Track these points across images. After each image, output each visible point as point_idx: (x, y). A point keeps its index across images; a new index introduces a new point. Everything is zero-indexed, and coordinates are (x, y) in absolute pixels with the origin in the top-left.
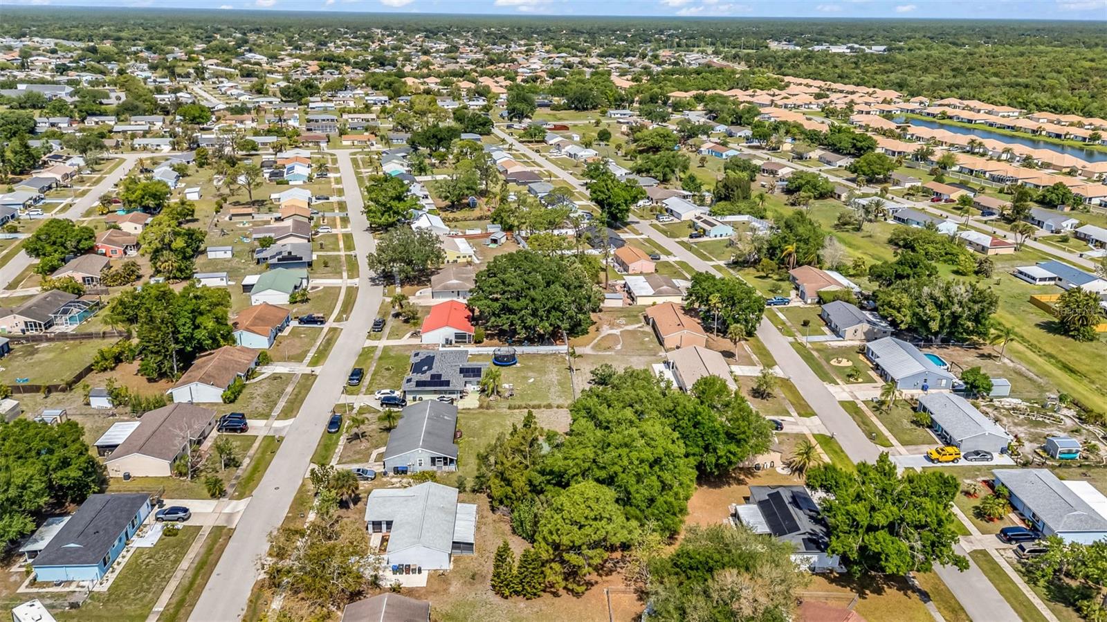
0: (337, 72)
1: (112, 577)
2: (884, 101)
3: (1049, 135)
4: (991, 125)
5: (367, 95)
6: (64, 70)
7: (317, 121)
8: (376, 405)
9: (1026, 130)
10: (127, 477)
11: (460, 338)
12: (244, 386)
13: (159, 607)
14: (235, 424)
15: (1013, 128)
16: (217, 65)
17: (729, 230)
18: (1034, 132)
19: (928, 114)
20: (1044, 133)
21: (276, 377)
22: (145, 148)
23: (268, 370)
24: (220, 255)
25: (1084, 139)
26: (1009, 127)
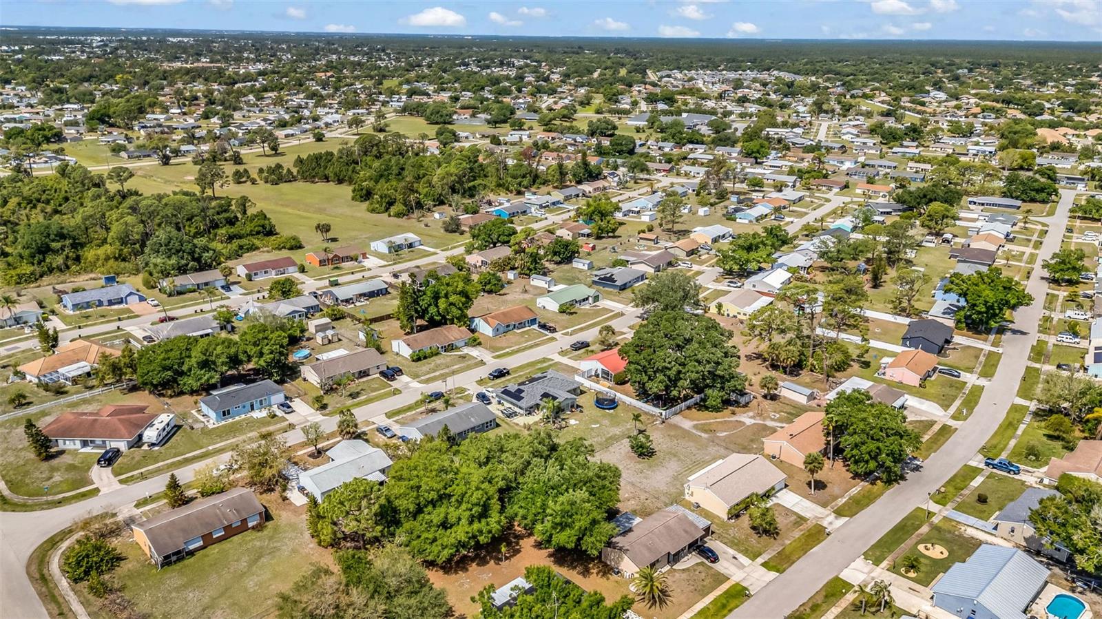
0: (993, 116)
1: (223, 423)
5: (977, 144)
6: (744, 102)
7: (873, 166)
10: (305, 380)
11: (606, 375)
12: (437, 354)
13: (210, 448)
14: (391, 374)
16: (883, 102)
21: (463, 357)
22: (687, 175)
23: (466, 350)
24: (580, 266)
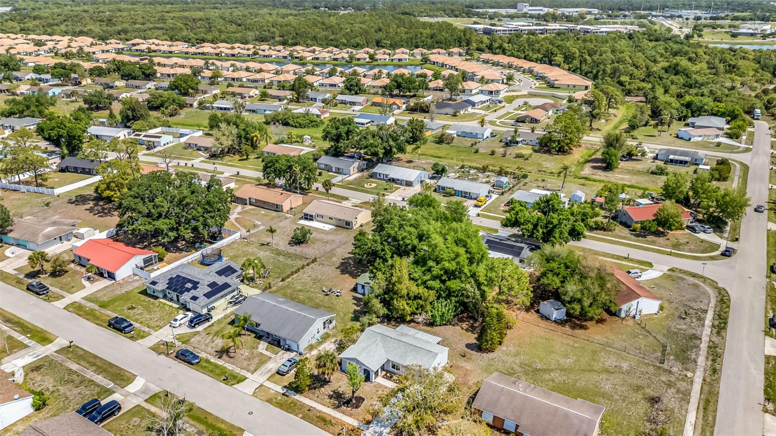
2: (92, 44)
3: (227, 55)
4: (187, 53)
8: (185, 330)
9: (211, 54)
11: (149, 262)
15: (202, 54)
17: (170, 138)
18: (217, 54)
19: (137, 50)
20: (223, 54)
21: (34, 368)
25: (249, 55)
26: (199, 53)
